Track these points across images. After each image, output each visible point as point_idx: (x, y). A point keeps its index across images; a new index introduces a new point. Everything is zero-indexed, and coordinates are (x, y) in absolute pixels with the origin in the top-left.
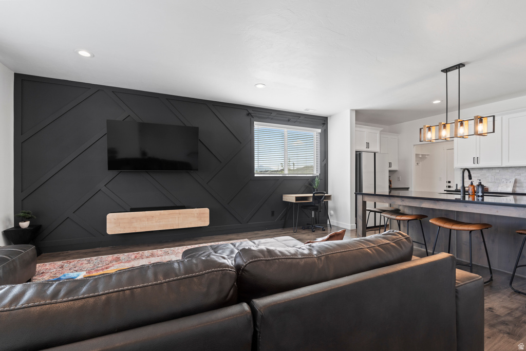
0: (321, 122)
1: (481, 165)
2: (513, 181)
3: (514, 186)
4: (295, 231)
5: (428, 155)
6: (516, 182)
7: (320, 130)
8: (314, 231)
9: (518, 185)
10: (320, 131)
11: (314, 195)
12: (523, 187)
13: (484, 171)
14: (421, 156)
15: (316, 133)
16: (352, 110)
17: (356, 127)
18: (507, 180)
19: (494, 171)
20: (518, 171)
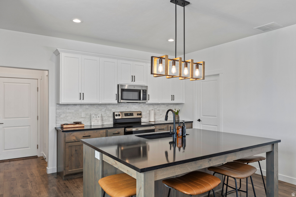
13: (78, 107)
18: (96, 115)
19: (85, 107)
20: (100, 107)
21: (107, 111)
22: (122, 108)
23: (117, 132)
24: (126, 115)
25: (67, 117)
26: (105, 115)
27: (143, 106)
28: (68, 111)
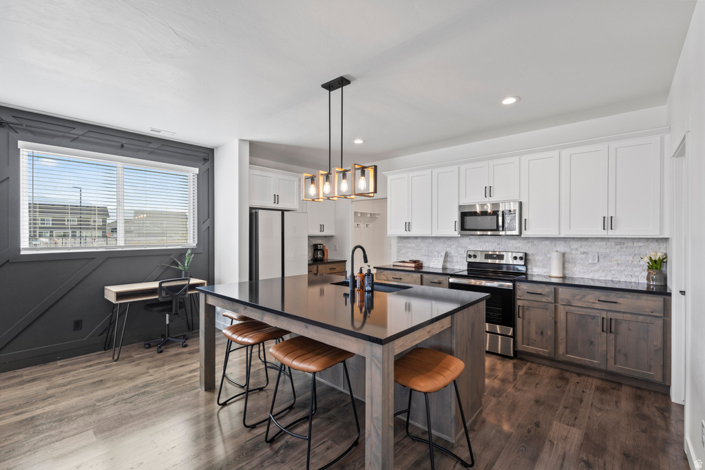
0: (203, 157)
1: (413, 233)
2: (443, 254)
3: (445, 261)
4: (116, 358)
5: (379, 214)
6: (447, 255)
7: (198, 169)
8: (161, 352)
9: (449, 259)
10: (196, 170)
11: (160, 284)
12: (453, 262)
13: (419, 241)
14: (369, 216)
15: (192, 175)
16: (242, 141)
17: (250, 168)
18: (438, 253)
19: (427, 241)
20: (449, 242)
21: (459, 249)
22: (487, 244)
23: (436, 281)
24: (487, 256)
25: (408, 252)
26: (457, 254)
27: (535, 243)
28: (408, 245)
